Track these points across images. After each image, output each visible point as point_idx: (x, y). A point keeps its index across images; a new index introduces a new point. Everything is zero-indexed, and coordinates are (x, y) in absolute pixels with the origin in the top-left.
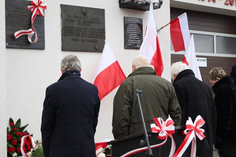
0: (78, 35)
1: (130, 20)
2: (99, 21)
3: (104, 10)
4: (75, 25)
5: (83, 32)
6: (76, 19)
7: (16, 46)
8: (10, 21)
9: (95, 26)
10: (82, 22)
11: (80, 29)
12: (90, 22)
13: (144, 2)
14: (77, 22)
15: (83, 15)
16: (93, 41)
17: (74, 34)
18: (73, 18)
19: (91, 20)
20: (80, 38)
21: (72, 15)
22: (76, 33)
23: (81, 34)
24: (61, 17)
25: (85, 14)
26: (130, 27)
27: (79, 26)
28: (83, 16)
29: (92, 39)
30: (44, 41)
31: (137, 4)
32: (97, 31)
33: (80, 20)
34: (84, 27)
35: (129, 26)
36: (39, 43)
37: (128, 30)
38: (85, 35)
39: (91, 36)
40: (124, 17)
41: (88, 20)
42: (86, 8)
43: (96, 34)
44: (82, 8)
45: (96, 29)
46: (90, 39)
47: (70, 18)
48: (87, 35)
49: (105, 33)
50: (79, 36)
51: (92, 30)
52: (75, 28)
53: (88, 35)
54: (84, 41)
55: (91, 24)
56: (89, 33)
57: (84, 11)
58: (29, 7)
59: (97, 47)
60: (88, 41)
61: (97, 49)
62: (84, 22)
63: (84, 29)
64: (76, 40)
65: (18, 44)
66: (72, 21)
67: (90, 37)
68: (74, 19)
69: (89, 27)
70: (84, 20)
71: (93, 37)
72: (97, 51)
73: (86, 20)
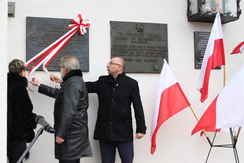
0: (132, 54)
1: (202, 34)
2: (158, 38)
3: (167, 25)
4: (129, 43)
5: (138, 51)
6: (129, 36)
7: (53, 69)
8: (47, 42)
9: (154, 43)
10: (137, 40)
11: (134, 48)
12: (147, 39)
13: (213, 13)
14: (130, 40)
15: (138, 31)
16: (151, 61)
17: (126, 54)
18: (125, 36)
19: (149, 37)
20: (134, 58)
21: (124, 33)
22: (129, 52)
23: (135, 53)
24: (111, 35)
25: (141, 31)
26: (202, 44)
27: (133, 45)
28: (139, 33)
29: (150, 58)
30: (88, 62)
31: (205, 16)
32: (157, 49)
33: (135, 37)
34: (139, 45)
35: (201, 42)
36: (82, 64)
37: (200, 47)
38: (141, 53)
39: (149, 55)
40: (194, 32)
41: (146, 36)
42: (142, 24)
43: (155, 52)
44: (137, 24)
45: (156, 47)
46: (147, 58)
47: (121, 36)
48: (143, 54)
49: (167, 51)
50: (133, 56)
51: (150, 49)
52: (128, 46)
53: (145, 54)
54: (139, 61)
55: (149, 41)
56: (146, 51)
57: (140, 27)
58: (70, 26)
59: (156, 67)
60: (145, 61)
61: (156, 70)
62: (140, 40)
63: (140, 47)
64: (129, 60)
65: (56, 67)
66: (124, 39)
67: (147, 56)
68: (127, 37)
69: (146, 45)
70: (139, 37)
71: (151, 56)
72: (156, 72)
73: (142, 37)
